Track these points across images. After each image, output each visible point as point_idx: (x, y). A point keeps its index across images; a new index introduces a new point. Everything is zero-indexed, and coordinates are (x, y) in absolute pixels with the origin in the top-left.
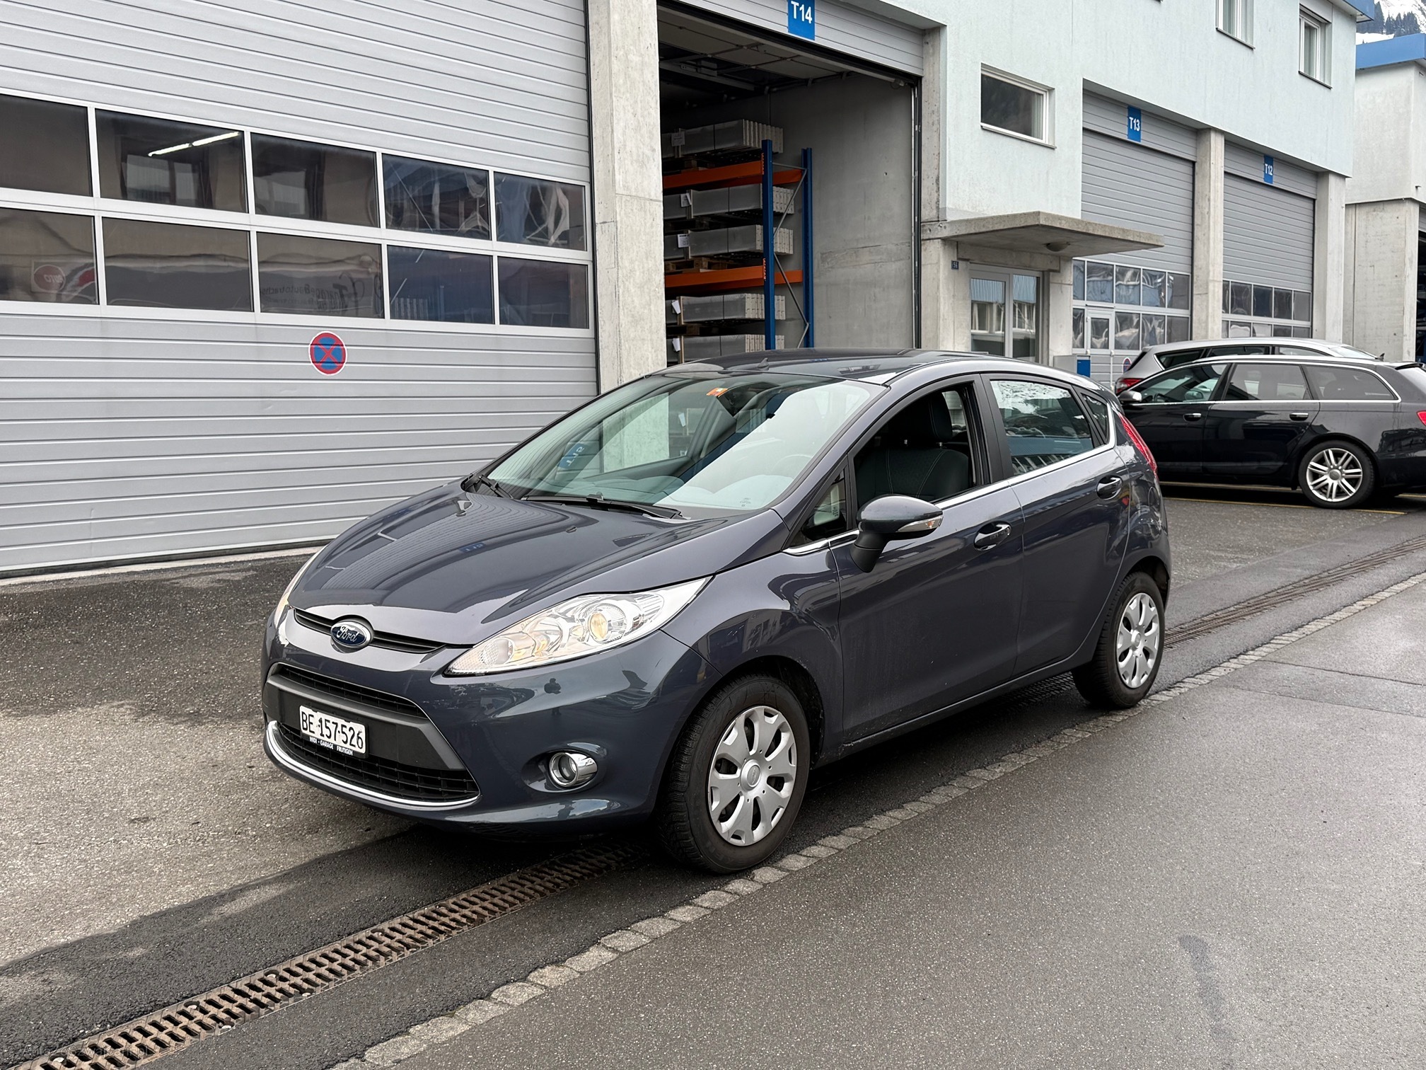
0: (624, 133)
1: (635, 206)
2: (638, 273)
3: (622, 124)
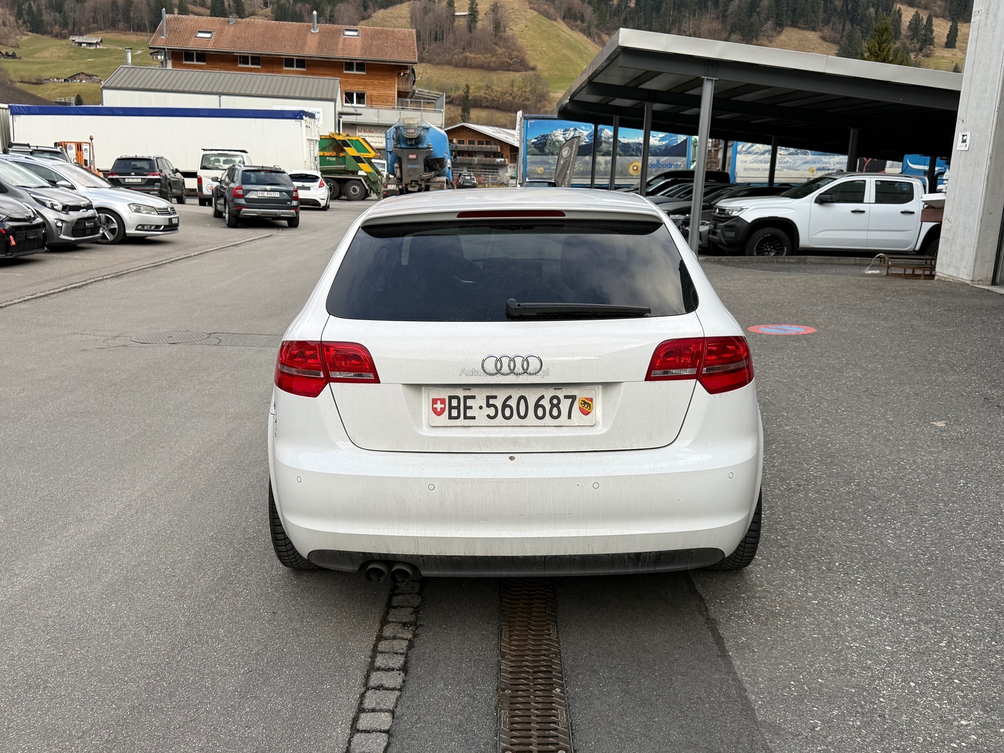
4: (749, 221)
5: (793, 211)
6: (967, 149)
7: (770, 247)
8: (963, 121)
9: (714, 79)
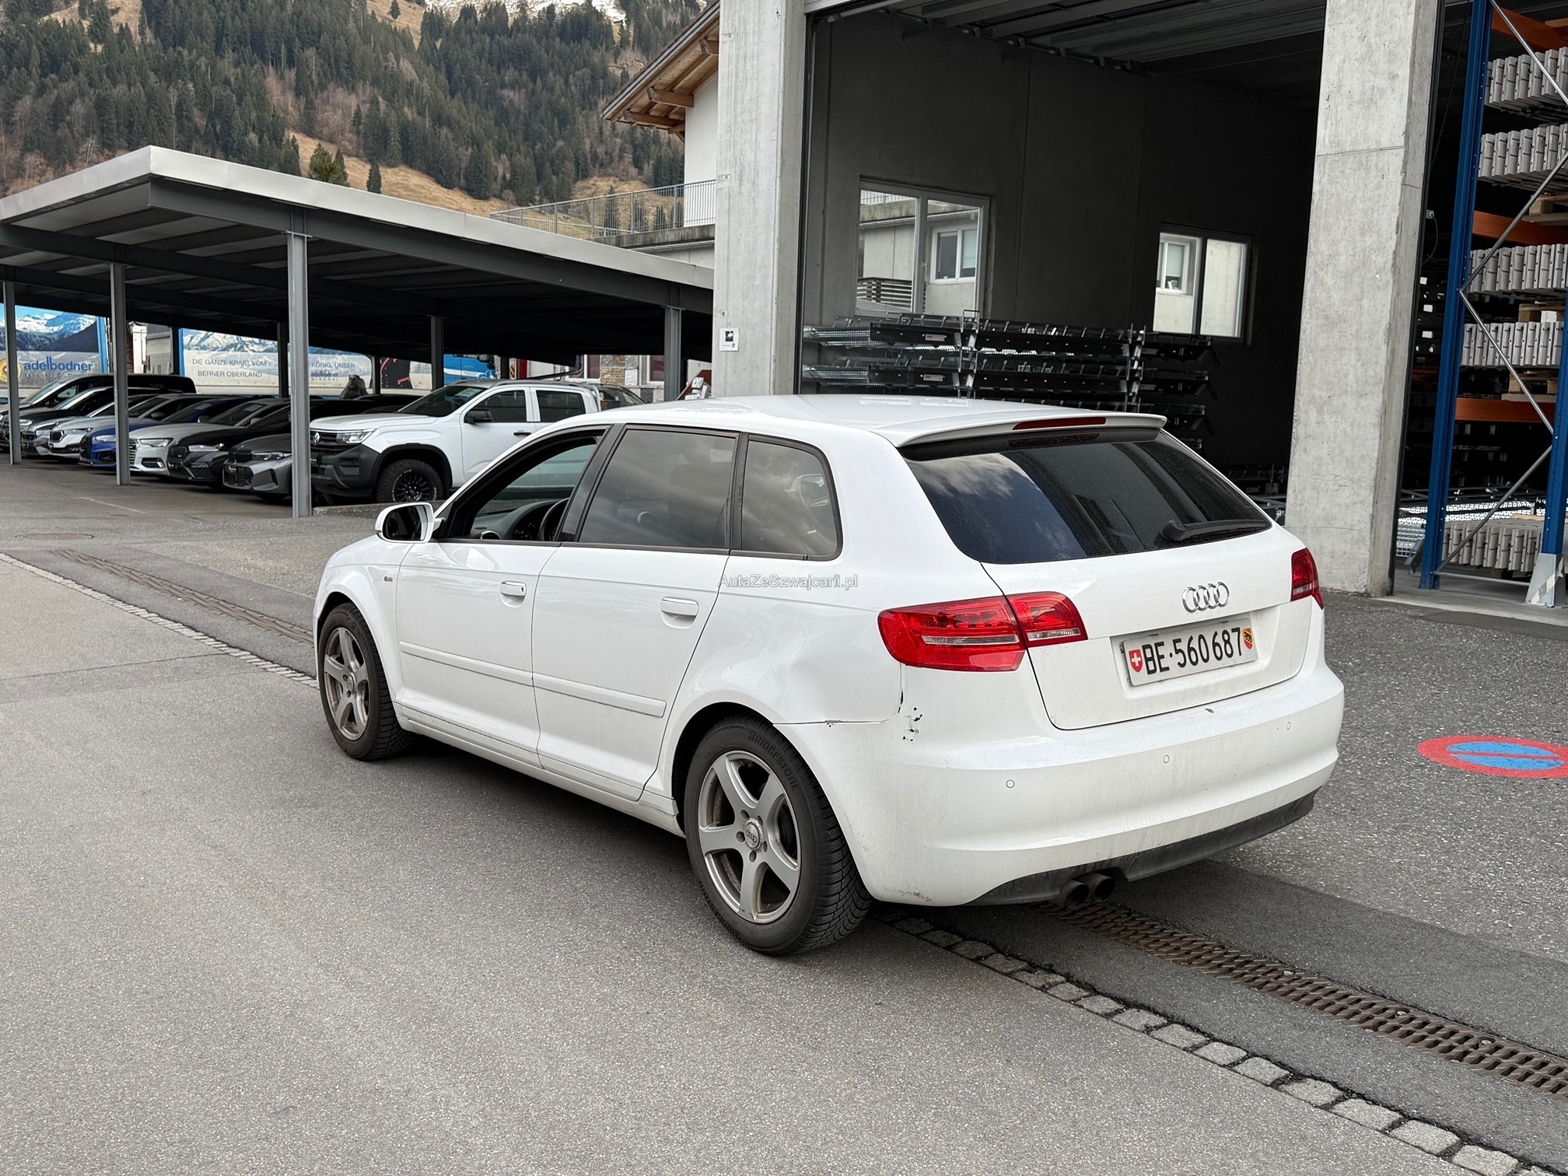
0: (1341, 70)
1: (1349, 166)
2: (1343, 258)
3: (1338, 59)
4: (381, 452)
5: (438, 435)
6: (736, 349)
7: (413, 488)
8: (723, 314)
9: (306, 236)
